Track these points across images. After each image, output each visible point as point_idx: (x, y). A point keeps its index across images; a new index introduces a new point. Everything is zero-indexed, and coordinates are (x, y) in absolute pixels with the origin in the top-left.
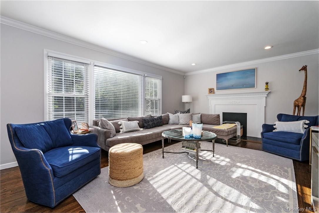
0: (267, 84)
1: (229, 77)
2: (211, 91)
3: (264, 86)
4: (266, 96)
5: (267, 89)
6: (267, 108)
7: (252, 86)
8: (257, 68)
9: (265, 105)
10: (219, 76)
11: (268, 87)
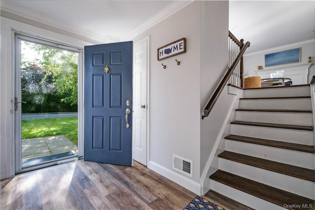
0: (310, 58)
1: (276, 56)
2: (260, 68)
3: (308, 60)
4: (309, 67)
5: (310, 62)
6: (309, 76)
7: (297, 61)
8: (301, 48)
9: (308, 74)
10: (267, 56)
11: (311, 61)
